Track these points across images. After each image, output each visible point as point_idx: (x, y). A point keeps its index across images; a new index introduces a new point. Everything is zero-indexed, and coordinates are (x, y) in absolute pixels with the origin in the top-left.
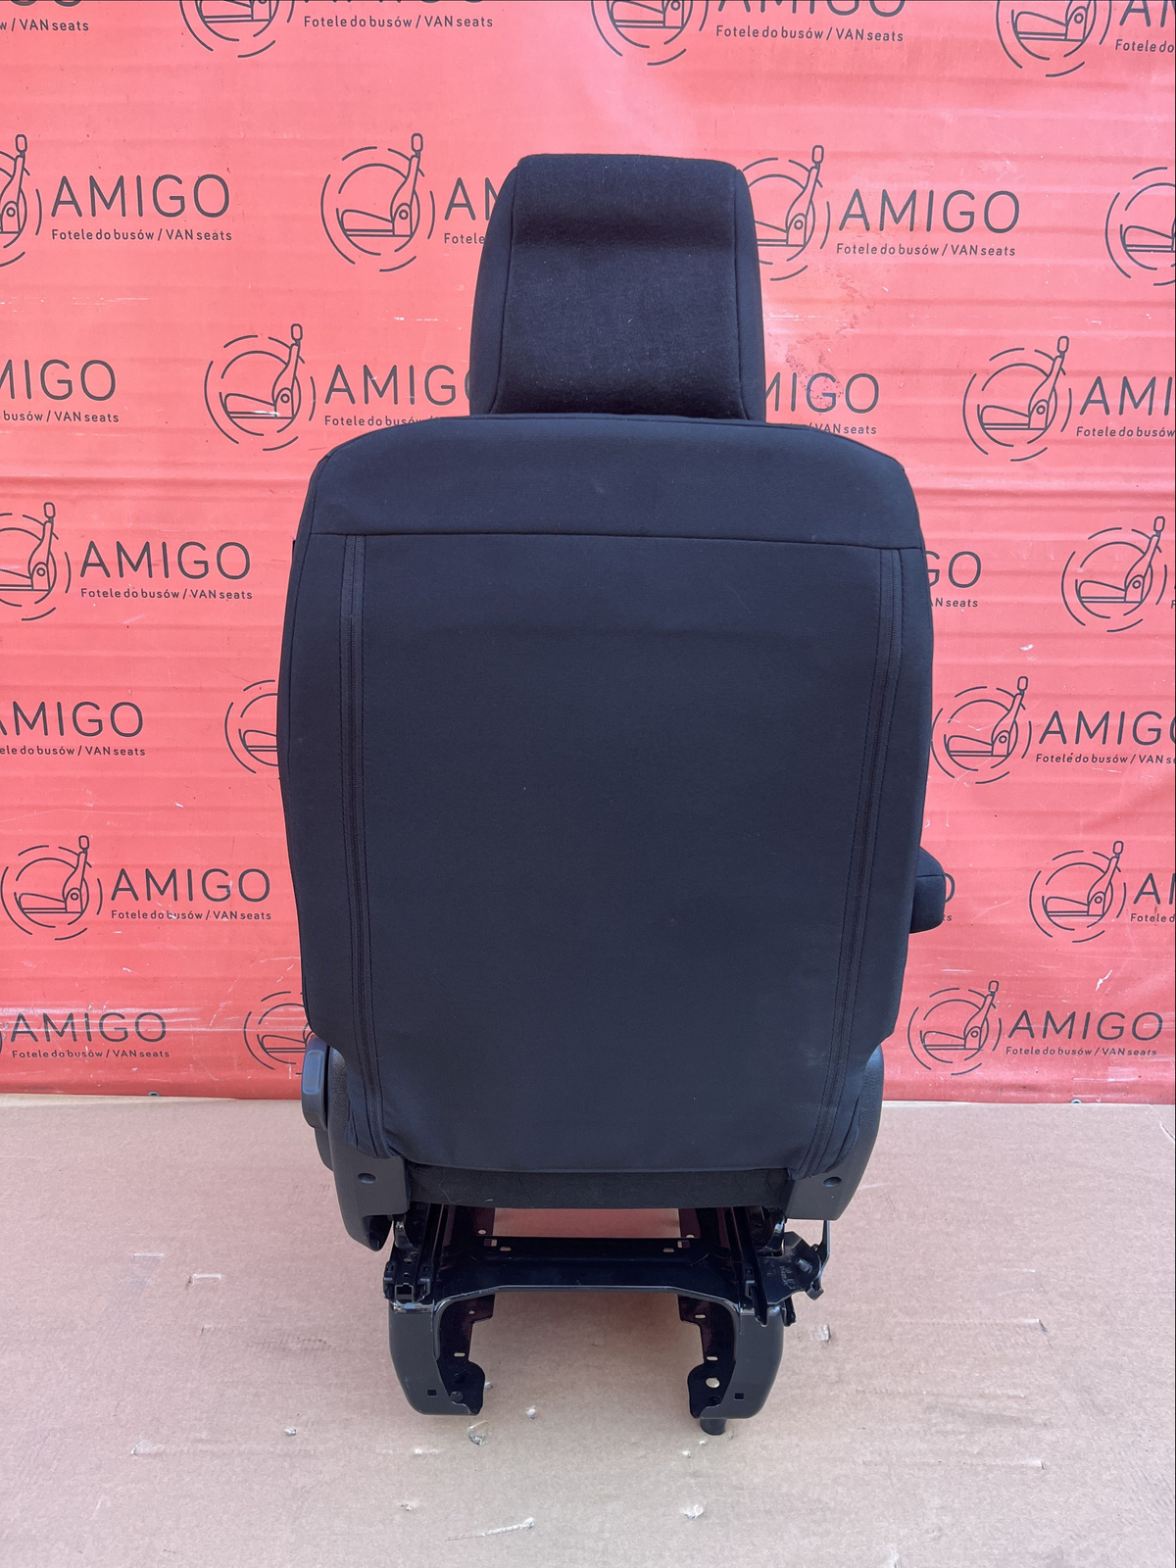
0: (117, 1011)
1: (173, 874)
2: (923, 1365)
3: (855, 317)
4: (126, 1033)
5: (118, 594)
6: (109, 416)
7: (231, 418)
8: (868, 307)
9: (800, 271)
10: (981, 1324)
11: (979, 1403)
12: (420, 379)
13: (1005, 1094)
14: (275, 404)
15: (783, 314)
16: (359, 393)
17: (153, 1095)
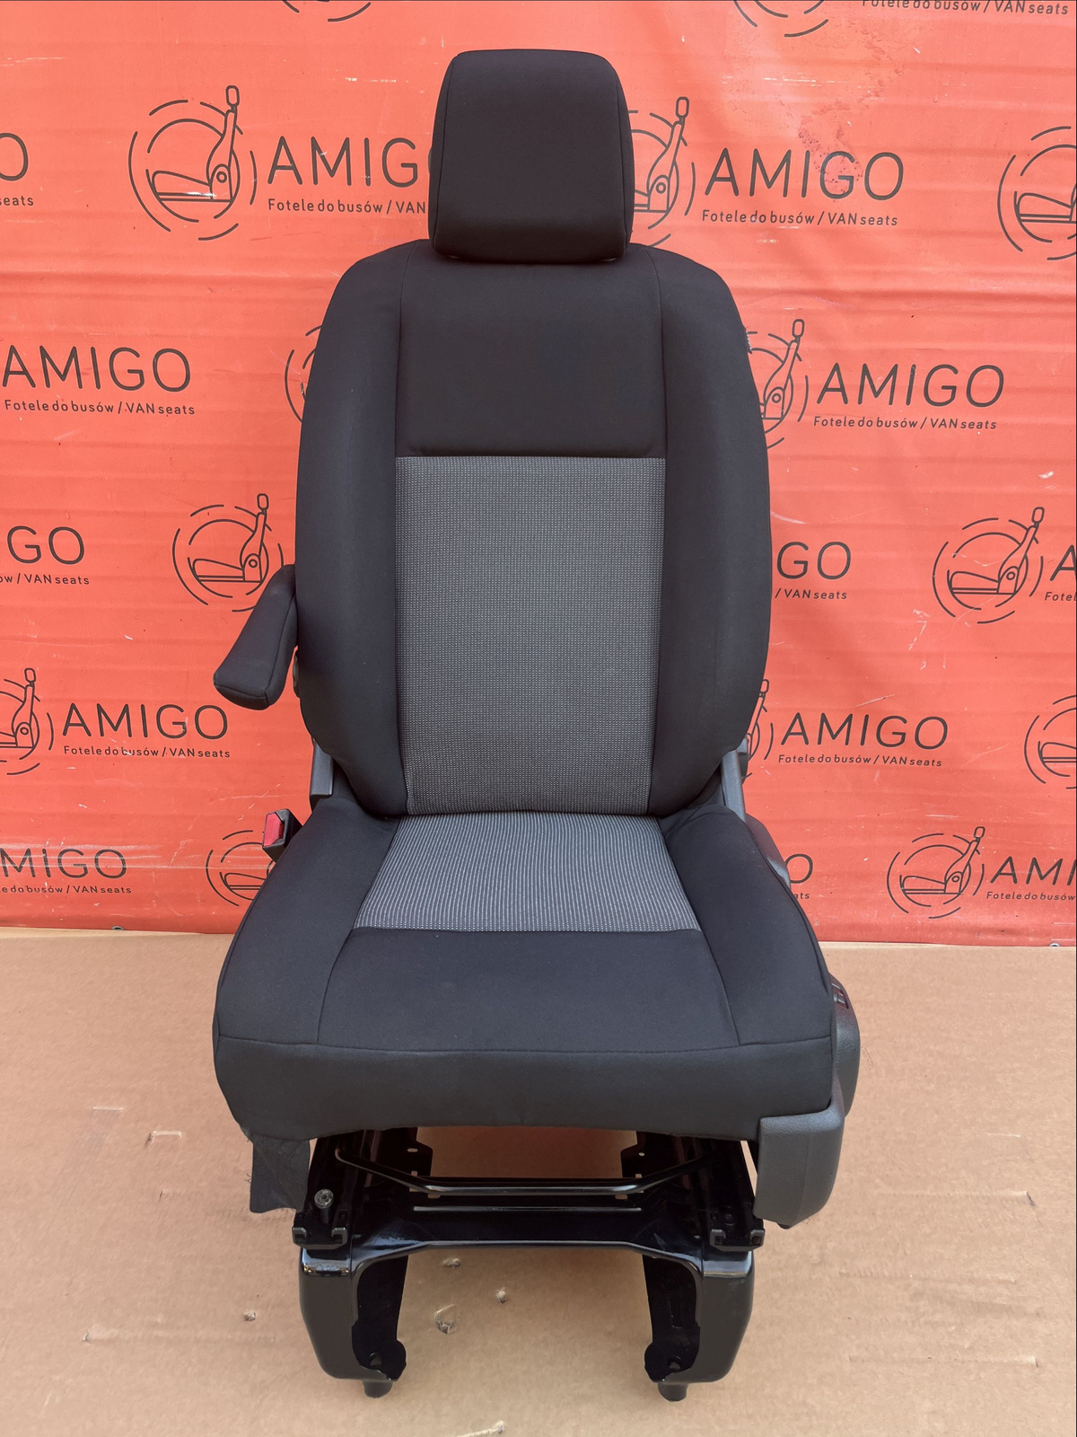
0: (75, 848)
1: (126, 709)
2: (908, 1245)
3: (880, 83)
4: (85, 869)
5: (45, 407)
6: (22, 198)
7: (160, 200)
8: (897, 72)
9: (820, 26)
10: (967, 1196)
11: (969, 1289)
12: (376, 155)
13: (982, 937)
14: (210, 184)
15: (799, 77)
16: (306, 173)
17: (116, 929)
